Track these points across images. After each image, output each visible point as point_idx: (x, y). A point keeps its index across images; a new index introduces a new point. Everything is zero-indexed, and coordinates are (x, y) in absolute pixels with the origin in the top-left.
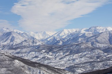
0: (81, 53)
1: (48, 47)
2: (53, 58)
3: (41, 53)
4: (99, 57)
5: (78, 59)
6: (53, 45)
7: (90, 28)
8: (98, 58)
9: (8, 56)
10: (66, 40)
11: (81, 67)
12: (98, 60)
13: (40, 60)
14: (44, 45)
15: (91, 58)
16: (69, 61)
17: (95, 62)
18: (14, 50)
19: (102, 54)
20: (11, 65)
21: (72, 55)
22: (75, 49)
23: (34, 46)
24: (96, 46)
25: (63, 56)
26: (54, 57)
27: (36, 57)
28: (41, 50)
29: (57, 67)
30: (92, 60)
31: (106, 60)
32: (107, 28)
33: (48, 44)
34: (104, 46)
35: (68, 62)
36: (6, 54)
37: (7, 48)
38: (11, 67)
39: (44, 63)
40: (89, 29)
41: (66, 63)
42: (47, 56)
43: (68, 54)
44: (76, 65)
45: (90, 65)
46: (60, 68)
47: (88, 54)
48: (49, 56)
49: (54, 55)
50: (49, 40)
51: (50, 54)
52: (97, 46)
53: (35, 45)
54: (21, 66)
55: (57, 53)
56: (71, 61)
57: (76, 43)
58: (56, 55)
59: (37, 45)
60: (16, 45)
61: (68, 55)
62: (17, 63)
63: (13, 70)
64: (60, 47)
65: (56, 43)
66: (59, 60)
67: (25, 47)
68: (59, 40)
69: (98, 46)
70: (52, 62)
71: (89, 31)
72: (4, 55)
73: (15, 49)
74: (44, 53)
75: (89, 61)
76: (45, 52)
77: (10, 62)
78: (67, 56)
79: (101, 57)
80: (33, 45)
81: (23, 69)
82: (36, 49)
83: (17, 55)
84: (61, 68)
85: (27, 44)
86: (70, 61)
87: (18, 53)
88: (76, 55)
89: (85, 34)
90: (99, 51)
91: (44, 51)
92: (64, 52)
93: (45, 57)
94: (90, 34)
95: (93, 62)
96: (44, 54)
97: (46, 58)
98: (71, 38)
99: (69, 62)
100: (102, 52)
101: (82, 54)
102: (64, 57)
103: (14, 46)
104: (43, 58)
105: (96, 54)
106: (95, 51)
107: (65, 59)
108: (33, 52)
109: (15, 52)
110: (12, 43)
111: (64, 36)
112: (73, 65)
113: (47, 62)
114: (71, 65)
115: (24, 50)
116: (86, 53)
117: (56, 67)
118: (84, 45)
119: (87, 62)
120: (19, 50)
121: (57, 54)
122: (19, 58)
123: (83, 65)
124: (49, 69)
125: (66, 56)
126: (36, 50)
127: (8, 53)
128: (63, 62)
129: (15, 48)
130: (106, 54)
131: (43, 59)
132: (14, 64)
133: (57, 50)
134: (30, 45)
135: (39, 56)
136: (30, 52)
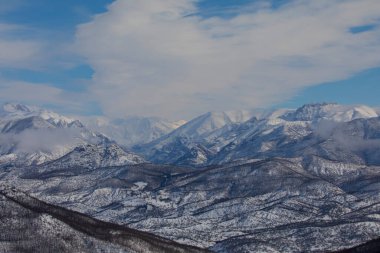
0: (269, 195)
1: (155, 170)
2: (173, 209)
3: (133, 194)
4: (330, 207)
5: (259, 213)
6: (174, 164)
7: (300, 110)
8: (324, 210)
9: (17, 202)
10: (218, 149)
11: (267, 243)
12: (326, 218)
13: (126, 216)
14: (142, 165)
15: (301, 211)
16: (228, 219)
17: (314, 224)
18: (40, 182)
19: (338, 199)
20: (28, 232)
21: (235, 202)
22: (247, 180)
23: (107, 168)
24: (319, 170)
25: (206, 203)
26: (175, 206)
27: (116, 205)
28: (132, 182)
29: (186, 241)
30: (306, 219)
31: (352, 217)
32: (357, 109)
33: (157, 162)
34: (344, 171)
35: (222, 224)
36: (10, 195)
37: (15, 174)
38: (27, 239)
39: (142, 227)
40: (297, 113)
41: (215, 228)
42: (154, 202)
43: (222, 195)
44: (250, 233)
45: (297, 234)
46: (194, 244)
47: (290, 197)
48: (159, 202)
49: (177, 200)
50: (159, 147)
51: (163, 197)
52: (323, 171)
53: (111, 163)
54: (63, 237)
55: (187, 193)
56: (234, 221)
57: (252, 161)
58: (181, 200)
59: (117, 164)
60: (48, 163)
61: (222, 200)
62: (49, 224)
63: (33, 249)
64: (196, 174)
65: (184, 157)
66: (194, 218)
67: (77, 170)
68: (193, 149)
69: (326, 169)
70: (169, 225)
71: (296, 119)
72: (4, 197)
73: (45, 177)
74: (143, 191)
75: (293, 221)
76: (147, 189)
77: (23, 222)
78: (221, 205)
79: (335, 207)
80: (104, 165)
81: (67, 245)
82: (117, 177)
83: (49, 199)
84: (199, 245)
85: (86, 160)
86: (230, 222)
87: (54, 191)
88: (252, 199)
89: (281, 128)
90: (330, 188)
91: (141, 185)
92: (210, 191)
93: (145, 206)
94: (300, 128)
95: (307, 224)
96: (143, 195)
97: (149, 208)
98: (236, 142)
99: (225, 224)
100: (340, 191)
101: (271, 197)
102: (211, 206)
103: (41, 166)
104: (138, 208)
105: (320, 199)
106: (317, 186)
107: (212, 214)
108: (105, 189)
109: (42, 187)
110: (33, 157)
111: (211, 133)
112: (241, 233)
113: (152, 224)
114: (233, 234)
115: (75, 181)
116: (284, 193)
117: (181, 241)
118: (279, 166)
119: (288, 225)
120: (56, 182)
121: (186, 198)
122: (57, 207)
123: (274, 236)
124: (157, 246)
125: (217, 202)
126: (116, 181)
127: (19, 191)
128: (204, 226)
129: (44, 173)
130: (351, 198)
131: (137, 214)
132: (37, 228)
133: (185, 182)
134: (94, 163)
135: (126, 203)
136: (95, 187)
